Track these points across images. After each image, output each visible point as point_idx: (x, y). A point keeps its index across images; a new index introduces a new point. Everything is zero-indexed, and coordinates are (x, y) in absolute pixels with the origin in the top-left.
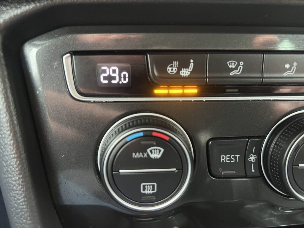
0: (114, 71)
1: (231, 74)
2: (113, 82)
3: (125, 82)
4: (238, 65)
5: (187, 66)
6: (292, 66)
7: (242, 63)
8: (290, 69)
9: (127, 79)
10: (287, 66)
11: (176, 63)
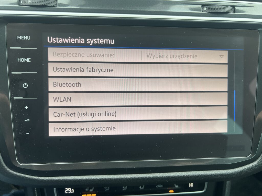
0: (69, 190)
1: (106, 190)
2: (69, 192)
3: (73, 192)
4: (108, 188)
5: (91, 188)
6: (125, 187)
7: (109, 187)
8: (125, 188)
9: (74, 192)
10: (124, 187)
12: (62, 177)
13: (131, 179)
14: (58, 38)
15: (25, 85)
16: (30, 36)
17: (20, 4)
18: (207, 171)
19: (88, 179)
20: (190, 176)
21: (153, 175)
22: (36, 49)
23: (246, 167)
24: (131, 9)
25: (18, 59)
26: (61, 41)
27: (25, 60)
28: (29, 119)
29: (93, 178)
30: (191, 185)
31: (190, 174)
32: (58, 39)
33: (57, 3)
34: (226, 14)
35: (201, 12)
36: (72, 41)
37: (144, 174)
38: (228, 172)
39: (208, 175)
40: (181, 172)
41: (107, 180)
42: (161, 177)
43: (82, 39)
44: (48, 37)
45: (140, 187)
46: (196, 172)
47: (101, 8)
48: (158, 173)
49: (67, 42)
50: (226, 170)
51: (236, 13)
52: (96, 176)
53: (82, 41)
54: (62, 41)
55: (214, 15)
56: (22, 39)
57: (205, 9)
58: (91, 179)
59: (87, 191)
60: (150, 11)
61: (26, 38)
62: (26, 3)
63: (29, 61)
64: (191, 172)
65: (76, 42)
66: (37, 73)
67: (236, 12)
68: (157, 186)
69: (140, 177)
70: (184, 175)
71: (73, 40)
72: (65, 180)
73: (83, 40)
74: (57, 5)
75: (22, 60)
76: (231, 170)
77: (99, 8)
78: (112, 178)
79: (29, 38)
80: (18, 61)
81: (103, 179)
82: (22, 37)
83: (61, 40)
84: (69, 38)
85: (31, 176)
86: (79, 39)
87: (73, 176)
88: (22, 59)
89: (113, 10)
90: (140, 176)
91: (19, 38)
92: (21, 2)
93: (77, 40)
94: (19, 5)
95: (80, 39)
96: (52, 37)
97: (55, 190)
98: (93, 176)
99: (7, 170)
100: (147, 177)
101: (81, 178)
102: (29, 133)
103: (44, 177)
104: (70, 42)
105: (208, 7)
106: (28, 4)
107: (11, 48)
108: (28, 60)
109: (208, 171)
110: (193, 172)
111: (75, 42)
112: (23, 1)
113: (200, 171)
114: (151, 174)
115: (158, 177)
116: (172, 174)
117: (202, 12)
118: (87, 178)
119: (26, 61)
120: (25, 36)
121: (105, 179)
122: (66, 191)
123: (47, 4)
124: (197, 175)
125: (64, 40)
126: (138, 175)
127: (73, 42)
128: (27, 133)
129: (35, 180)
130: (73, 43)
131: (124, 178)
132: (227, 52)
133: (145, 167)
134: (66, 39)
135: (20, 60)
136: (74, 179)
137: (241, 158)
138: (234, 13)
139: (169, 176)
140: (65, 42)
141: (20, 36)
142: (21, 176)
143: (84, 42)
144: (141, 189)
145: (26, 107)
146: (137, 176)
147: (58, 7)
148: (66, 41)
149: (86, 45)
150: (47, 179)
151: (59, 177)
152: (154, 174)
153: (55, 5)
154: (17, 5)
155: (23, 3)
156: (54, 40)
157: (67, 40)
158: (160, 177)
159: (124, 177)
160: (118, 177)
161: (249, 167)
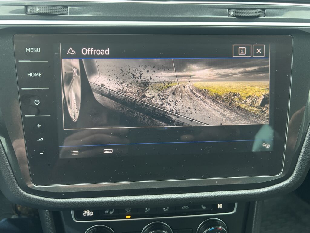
0: (88, 212)
2: (88, 215)
3: (92, 215)
4: (129, 210)
5: (112, 211)
7: (130, 209)
8: (147, 210)
10: (146, 209)
11: (108, 210)
12: (79, 199)
13: (152, 200)
15: (37, 102)
16: (39, 49)
17: (27, 12)
18: (233, 191)
19: (107, 201)
20: (216, 196)
21: (176, 196)
22: (47, 62)
23: (277, 187)
24: (149, 16)
25: (28, 73)
27: (35, 74)
28: (42, 139)
29: (112, 199)
30: (220, 206)
31: (215, 194)
33: (68, 11)
34: (255, 18)
37: (167, 195)
38: (256, 192)
39: (235, 195)
40: (206, 193)
41: (127, 202)
42: (185, 198)
45: (164, 209)
46: (222, 192)
47: (116, 15)
48: (182, 194)
50: (254, 190)
51: (266, 17)
52: (115, 197)
55: (242, 20)
56: (31, 52)
57: (232, 13)
58: (110, 201)
59: (106, 214)
60: (170, 17)
61: (36, 50)
62: (34, 12)
63: (40, 76)
64: (217, 192)
66: (48, 88)
67: (267, 16)
68: (182, 208)
69: (162, 198)
70: (209, 195)
72: (83, 202)
74: (68, 12)
75: (33, 75)
76: (260, 189)
77: (114, 16)
78: (132, 199)
79: (39, 51)
80: (28, 76)
81: (122, 200)
82: (32, 49)
85: (46, 198)
87: (91, 198)
88: (32, 73)
89: (129, 17)
90: (161, 196)
91: (28, 51)
92: (28, 10)
94: (26, 14)
97: (72, 212)
98: (112, 197)
99: (21, 192)
100: (169, 198)
101: (99, 200)
102: (43, 153)
103: (60, 199)
105: (235, 10)
106: (36, 13)
107: (20, 61)
108: (39, 74)
109: (235, 191)
110: (218, 192)
112: (30, 10)
113: (227, 191)
114: (174, 194)
115: (181, 198)
116: (197, 195)
117: (229, 16)
118: (105, 199)
119: (37, 75)
120: (34, 49)
121: (125, 200)
122: (84, 214)
123: (57, 13)
124: (224, 195)
126: (160, 195)
128: (41, 153)
129: (51, 202)
131: (145, 200)
133: (167, 187)
135: (30, 75)
136: (92, 201)
137: (271, 177)
138: (265, 17)
139: (193, 197)
141: (29, 48)
142: (36, 198)
144: (165, 210)
145: (39, 126)
146: (158, 197)
147: (69, 15)
150: (64, 202)
151: (77, 199)
152: (177, 194)
153: (66, 13)
154: (24, 13)
155: (30, 11)
158: (183, 197)
159: (145, 198)
160: (139, 199)
161: (280, 187)
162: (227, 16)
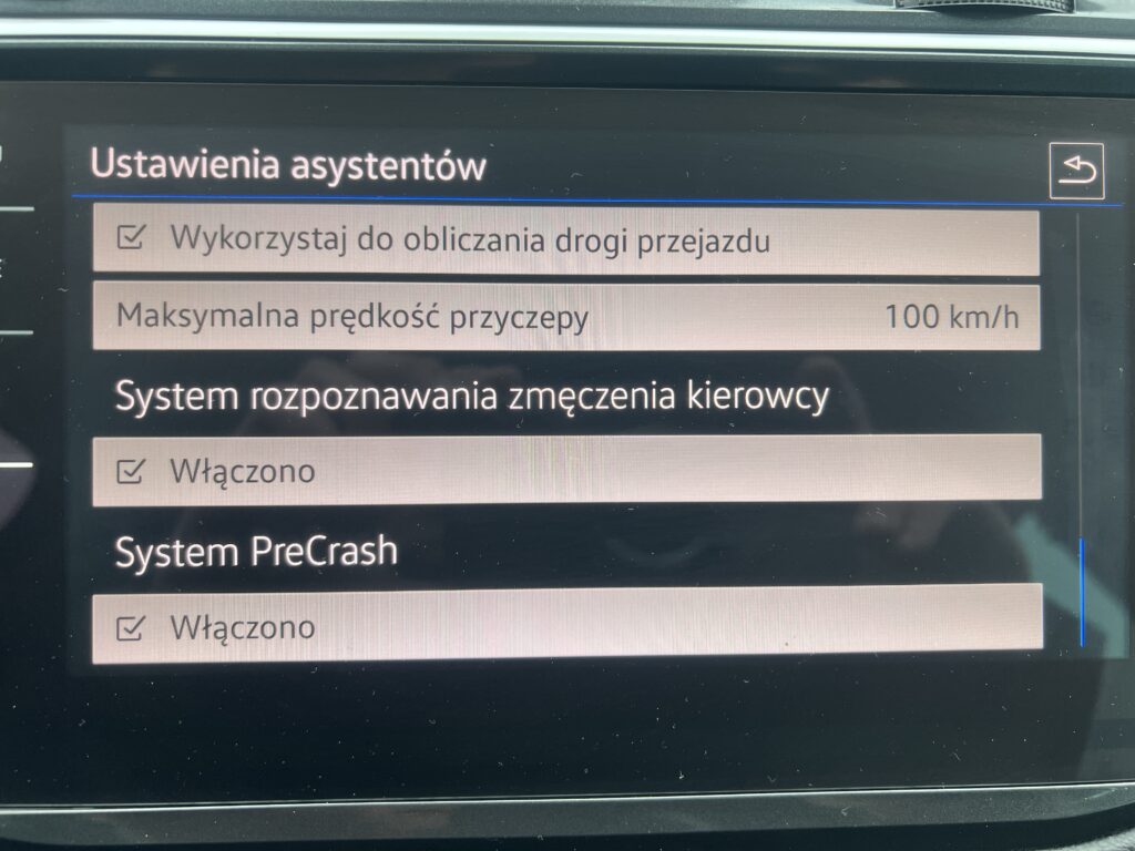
14: (144, 154)
16: (2, 148)
22: (31, 209)
26: (157, 171)
32: (146, 158)
34: (1026, 18)
35: (892, 9)
36: (213, 167)
43: (266, 159)
44: (95, 150)
49: (191, 174)
51: (1078, 14)
53: (265, 169)
54: (163, 166)
55: (960, 22)
65: (235, 175)
66: (31, 332)
67: (1081, 9)
71: (220, 163)
73: (270, 163)
83: (157, 162)
84: (201, 155)
86: (251, 156)
93: (241, 165)
95: (256, 160)
96: (111, 151)
104: (204, 175)
111: (229, 171)
117: (899, 6)
125: (177, 163)
127: (219, 171)
130: (222, 180)
132: (1035, 216)
133: (594, 833)
134: (184, 160)
138: (1070, 11)
140: (177, 174)
143: (276, 175)
148: (184, 167)
149: (286, 191)
156: (125, 161)
157: (190, 162)
162: (891, 4)
